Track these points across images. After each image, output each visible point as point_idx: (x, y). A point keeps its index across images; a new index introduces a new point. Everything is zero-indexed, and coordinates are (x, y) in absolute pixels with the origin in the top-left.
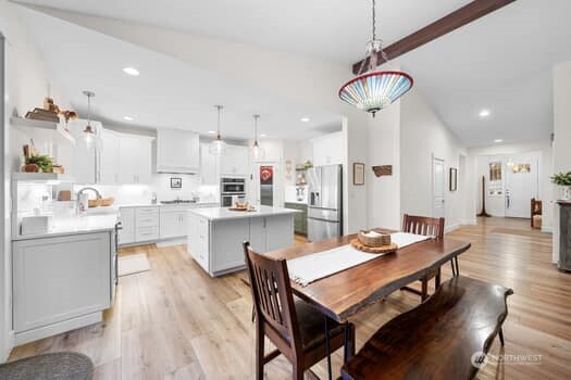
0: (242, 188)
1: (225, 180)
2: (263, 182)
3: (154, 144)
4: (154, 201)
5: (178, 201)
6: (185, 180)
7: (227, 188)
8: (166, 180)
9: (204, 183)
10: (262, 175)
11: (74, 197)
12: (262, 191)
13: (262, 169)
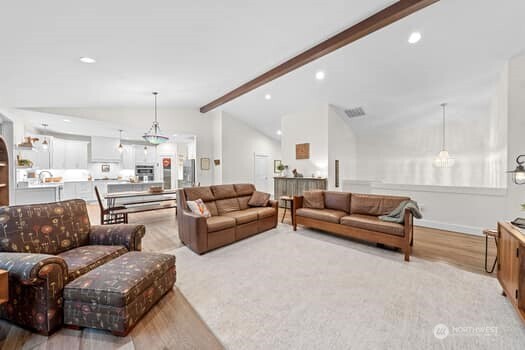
0: (151, 171)
1: (138, 167)
2: (165, 167)
3: (89, 146)
4: (90, 179)
5: (107, 179)
6: (112, 167)
7: (139, 171)
8: (99, 167)
9: (124, 168)
10: (164, 163)
11: (37, 176)
12: (165, 173)
13: (164, 160)
